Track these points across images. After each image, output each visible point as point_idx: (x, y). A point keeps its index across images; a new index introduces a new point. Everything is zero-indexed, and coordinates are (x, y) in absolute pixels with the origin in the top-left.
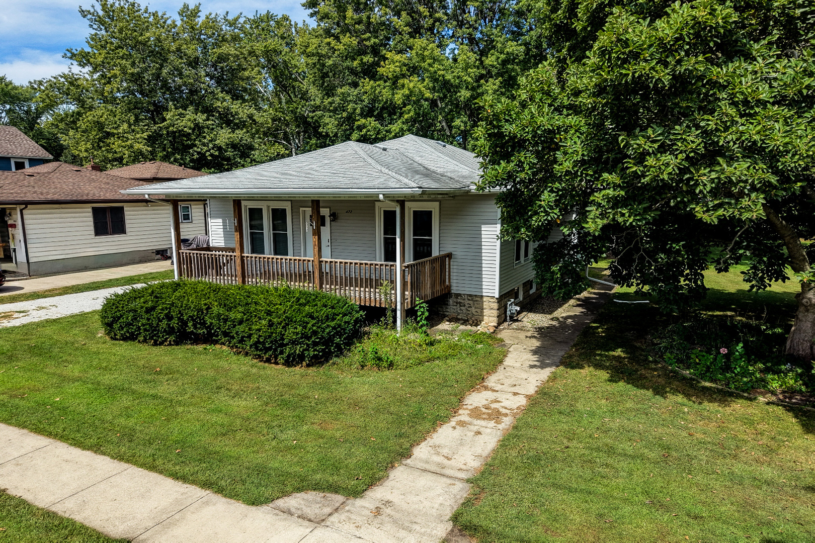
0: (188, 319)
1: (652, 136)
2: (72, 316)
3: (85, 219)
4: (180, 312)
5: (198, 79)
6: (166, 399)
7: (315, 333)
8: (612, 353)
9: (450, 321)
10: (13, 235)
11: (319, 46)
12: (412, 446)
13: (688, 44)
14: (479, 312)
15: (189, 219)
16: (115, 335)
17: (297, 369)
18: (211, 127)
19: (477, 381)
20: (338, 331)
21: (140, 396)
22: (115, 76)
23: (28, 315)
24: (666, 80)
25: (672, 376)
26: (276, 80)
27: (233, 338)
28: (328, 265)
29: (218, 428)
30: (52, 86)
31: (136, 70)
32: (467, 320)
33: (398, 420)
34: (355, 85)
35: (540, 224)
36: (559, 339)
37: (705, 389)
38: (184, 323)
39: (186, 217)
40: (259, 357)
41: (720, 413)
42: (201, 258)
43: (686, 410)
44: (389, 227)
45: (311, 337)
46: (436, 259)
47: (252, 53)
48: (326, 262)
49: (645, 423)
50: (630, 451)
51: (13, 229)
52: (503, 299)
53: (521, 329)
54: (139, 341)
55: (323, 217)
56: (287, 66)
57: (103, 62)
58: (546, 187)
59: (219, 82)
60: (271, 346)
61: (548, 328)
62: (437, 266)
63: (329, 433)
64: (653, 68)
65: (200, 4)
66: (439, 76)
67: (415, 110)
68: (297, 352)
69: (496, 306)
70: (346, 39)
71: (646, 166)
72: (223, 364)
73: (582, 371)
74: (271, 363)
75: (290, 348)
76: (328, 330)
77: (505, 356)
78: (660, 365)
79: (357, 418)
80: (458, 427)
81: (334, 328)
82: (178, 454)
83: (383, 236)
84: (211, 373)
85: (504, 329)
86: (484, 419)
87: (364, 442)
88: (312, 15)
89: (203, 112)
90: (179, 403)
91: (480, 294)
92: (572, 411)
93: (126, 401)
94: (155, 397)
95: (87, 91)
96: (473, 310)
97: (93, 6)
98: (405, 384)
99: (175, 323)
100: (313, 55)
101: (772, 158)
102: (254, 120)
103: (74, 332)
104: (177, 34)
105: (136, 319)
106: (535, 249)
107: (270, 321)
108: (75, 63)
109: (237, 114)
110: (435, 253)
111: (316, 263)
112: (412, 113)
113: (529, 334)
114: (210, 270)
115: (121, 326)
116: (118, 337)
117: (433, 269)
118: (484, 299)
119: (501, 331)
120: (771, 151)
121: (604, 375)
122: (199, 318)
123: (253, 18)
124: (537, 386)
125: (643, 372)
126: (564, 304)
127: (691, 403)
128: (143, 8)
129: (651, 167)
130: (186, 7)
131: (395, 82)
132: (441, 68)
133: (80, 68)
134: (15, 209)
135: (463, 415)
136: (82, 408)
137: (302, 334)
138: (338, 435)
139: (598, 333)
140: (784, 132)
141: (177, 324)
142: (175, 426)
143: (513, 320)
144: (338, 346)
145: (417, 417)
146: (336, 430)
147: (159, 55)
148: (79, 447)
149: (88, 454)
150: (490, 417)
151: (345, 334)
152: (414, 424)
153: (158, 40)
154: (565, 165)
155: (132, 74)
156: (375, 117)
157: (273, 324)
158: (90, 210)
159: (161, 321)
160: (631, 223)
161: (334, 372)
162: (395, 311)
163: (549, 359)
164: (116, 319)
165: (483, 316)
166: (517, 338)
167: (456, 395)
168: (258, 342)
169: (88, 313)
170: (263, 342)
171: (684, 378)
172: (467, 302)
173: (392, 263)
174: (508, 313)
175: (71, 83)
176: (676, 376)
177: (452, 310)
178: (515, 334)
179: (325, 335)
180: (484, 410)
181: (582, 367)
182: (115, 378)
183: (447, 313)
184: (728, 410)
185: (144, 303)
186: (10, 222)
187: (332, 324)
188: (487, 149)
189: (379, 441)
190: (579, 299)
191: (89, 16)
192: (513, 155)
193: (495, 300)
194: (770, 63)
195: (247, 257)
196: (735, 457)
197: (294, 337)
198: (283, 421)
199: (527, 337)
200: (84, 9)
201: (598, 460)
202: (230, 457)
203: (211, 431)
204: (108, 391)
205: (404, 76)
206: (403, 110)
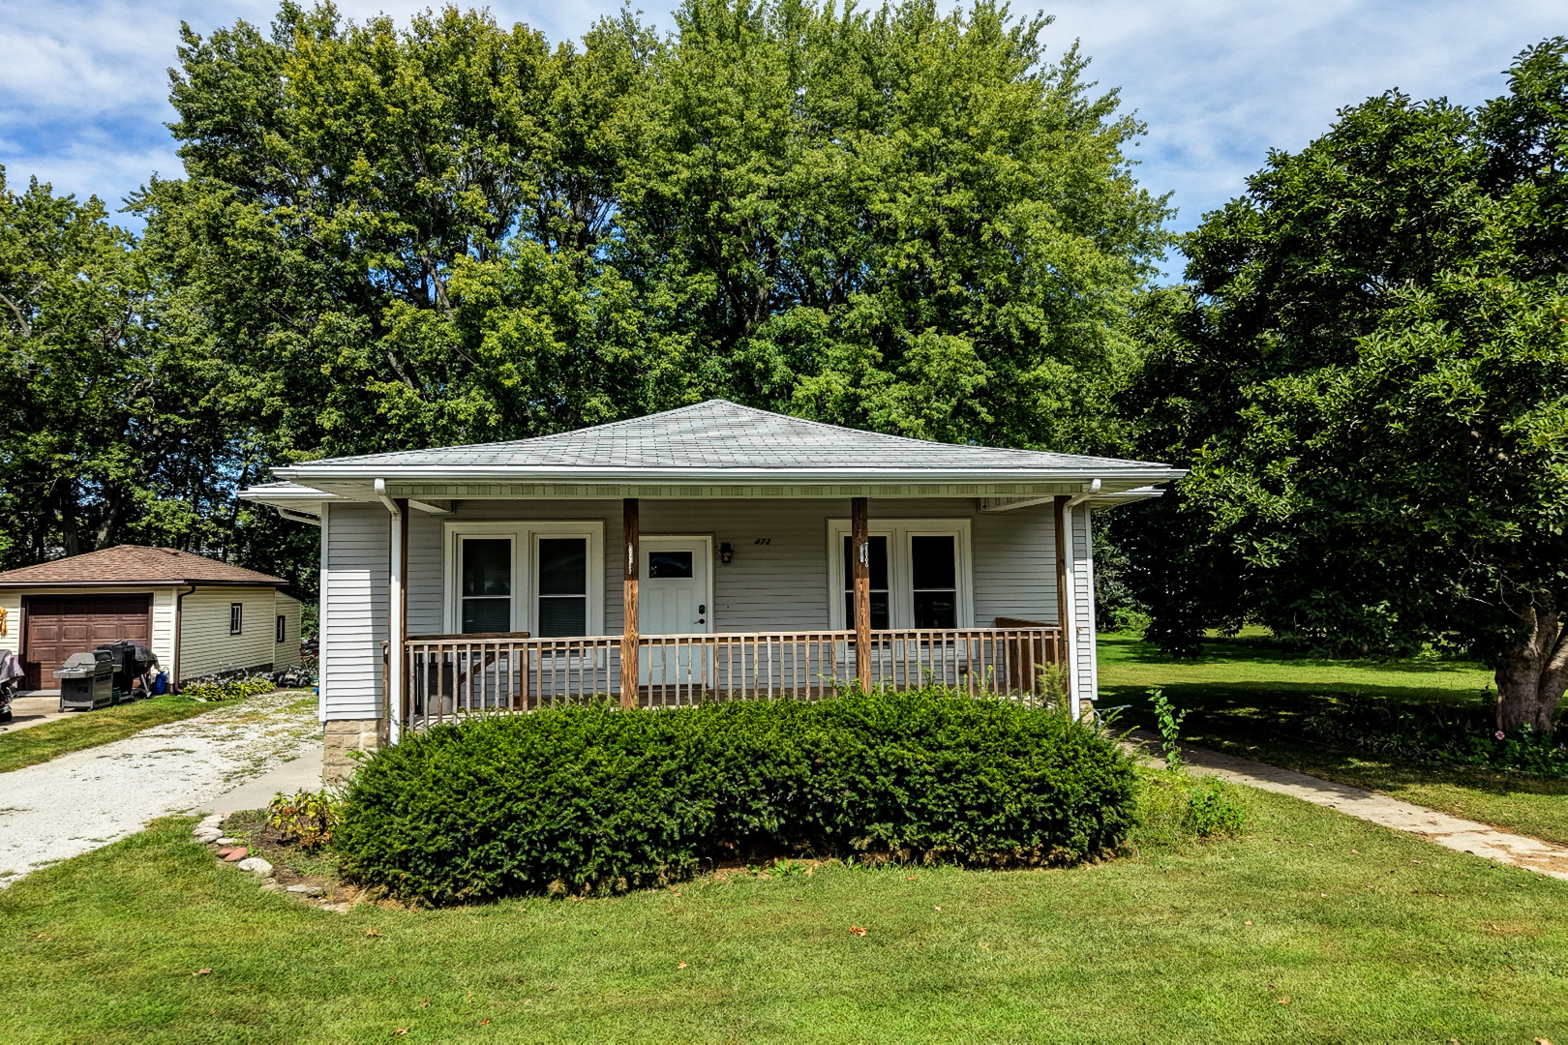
205: (491, 304)
206: (501, 368)
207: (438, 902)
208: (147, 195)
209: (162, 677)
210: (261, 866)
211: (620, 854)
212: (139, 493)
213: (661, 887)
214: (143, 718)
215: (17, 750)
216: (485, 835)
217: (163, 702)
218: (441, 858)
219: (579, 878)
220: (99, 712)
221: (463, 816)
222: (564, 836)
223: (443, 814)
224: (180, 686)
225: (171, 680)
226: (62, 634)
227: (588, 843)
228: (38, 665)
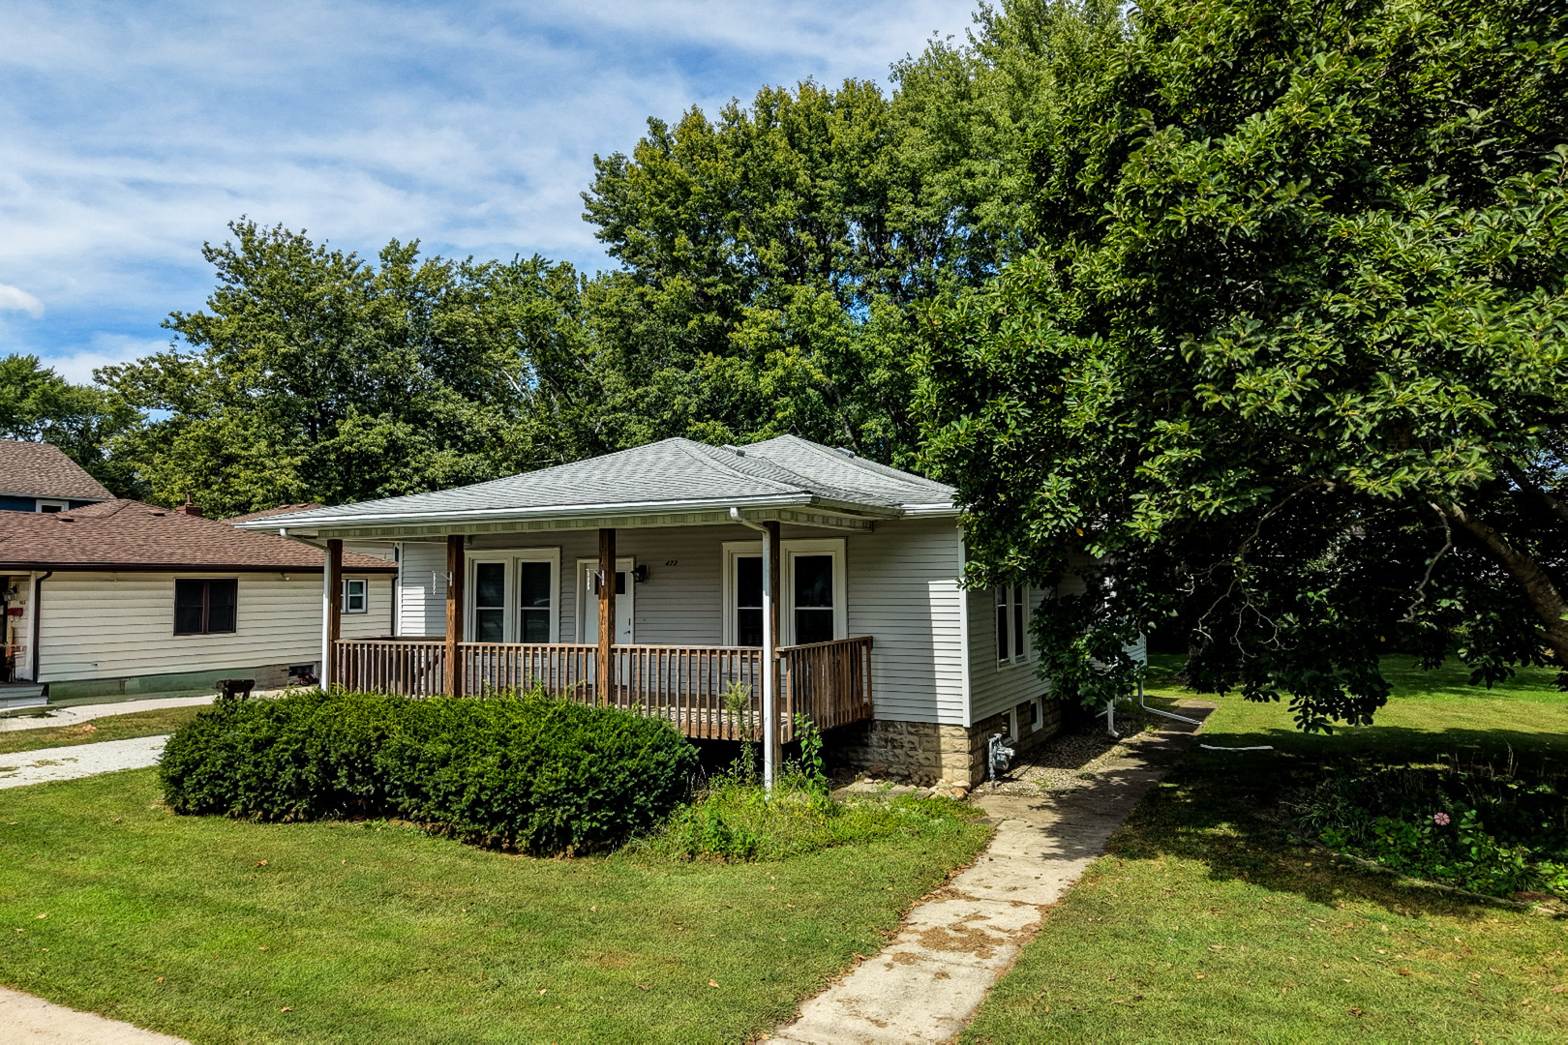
0: (338, 763)
1: (1242, 335)
2: (105, 775)
3: (159, 599)
4: (324, 747)
5: (405, 366)
6: (272, 916)
7: (594, 781)
8: (1209, 831)
9: (874, 776)
10: (14, 629)
11: (624, 300)
12: (799, 1000)
13: (1282, 167)
14: (933, 759)
15: (360, 607)
16: (186, 802)
17: (557, 863)
18: (419, 446)
19: (935, 882)
20: (644, 781)
21: (219, 909)
22: (254, 359)
23: (14, 776)
24: (1250, 229)
25: (1344, 870)
26: (545, 371)
27: (426, 798)
28: (627, 657)
29: (379, 968)
30: (135, 375)
31: (294, 349)
32: (909, 776)
33: (768, 948)
34: (687, 366)
35: (1046, 535)
36: (1098, 811)
37: (1414, 891)
38: (328, 771)
39: (356, 603)
40: (477, 839)
41: (1458, 933)
42: (376, 652)
43: (1384, 928)
44: (750, 592)
45: (586, 790)
46: (842, 645)
47: (503, 321)
48: (624, 650)
49: (1301, 953)
50: (1277, 1004)
51: (17, 618)
52: (980, 730)
53: (1020, 794)
54: (232, 814)
55: (621, 577)
56: (566, 345)
57: (234, 335)
58: (1050, 469)
59: (439, 371)
60: (504, 810)
61: (1073, 791)
62: (845, 661)
63: (618, 975)
64: (1221, 207)
65: (418, 241)
66: (840, 345)
67: (796, 405)
68: (556, 822)
69: (965, 744)
70: (676, 283)
71: (1238, 390)
72: (404, 852)
73: (1152, 862)
74: (502, 851)
75: (542, 814)
76: (621, 777)
77: (991, 839)
78: (1313, 851)
79: (682, 948)
80: (897, 964)
81: (634, 774)
82: (285, 1015)
83: (736, 608)
84: (377, 868)
85: (983, 794)
86: (953, 950)
87: (697, 992)
88: (613, 252)
89: (407, 421)
90: (301, 922)
91: (932, 720)
92: (1142, 932)
93: (187, 918)
94: (250, 911)
95: (198, 385)
96: (920, 755)
97: (228, 245)
98: (782, 885)
99: (310, 772)
100: (612, 314)
101: (1476, 372)
102: (500, 439)
103: (103, 802)
104: (372, 289)
105: (231, 765)
106: (1036, 611)
107: (504, 756)
108: (183, 336)
109: (470, 423)
110: (840, 633)
111: (604, 652)
112: (791, 410)
113: (1038, 802)
114: (393, 683)
115: (199, 781)
116: (189, 807)
117: (836, 667)
118: (943, 731)
119: (978, 797)
120: (1472, 360)
121: (1198, 867)
122: (360, 757)
123: (509, 266)
124: (1061, 890)
125: (1282, 863)
126: (1100, 753)
127: (1394, 916)
128: (316, 248)
129: (1248, 391)
130: (395, 244)
131: (759, 360)
132: (842, 330)
133: (190, 346)
134: (26, 578)
135: (908, 943)
136: (91, 932)
137: (569, 782)
138: (638, 977)
139: (1178, 798)
140: (1490, 324)
141: (316, 774)
142: (285, 963)
143: (1001, 775)
144: (642, 812)
145: (810, 944)
146: (632, 969)
147: (339, 323)
148: (70, 1005)
149: (89, 1019)
150: (965, 946)
151: (657, 788)
152: (802, 958)
153: (339, 299)
154: (1081, 415)
155: (285, 356)
156: (723, 420)
157: (510, 762)
158: (173, 584)
159: (283, 769)
160: (1217, 509)
161: (633, 866)
162: (759, 747)
163: (1081, 843)
164: (189, 769)
165: (941, 767)
166: (1012, 808)
167: (890, 906)
168: (477, 802)
169: (136, 771)
170: (488, 801)
171: (1369, 873)
172: (906, 738)
173: (753, 648)
174: (991, 759)
175: (171, 373)
176: (1351, 869)
177: (877, 757)
178: (1006, 803)
179: (615, 787)
180: (952, 933)
181: (1152, 856)
182: (171, 879)
183: (868, 764)
184: (1476, 928)
185: (253, 731)
186: (13, 605)
187: (632, 764)
188: (933, 400)
189: (727, 988)
190: (1131, 746)
191: (220, 259)
192: (983, 405)
193: (963, 732)
194: (1445, 217)
195: (468, 648)
196: (1511, 1016)
197: (552, 788)
198: (519, 954)
199: (1031, 807)
200: (211, 247)
201: (1210, 1022)
202: (399, 1020)
203: (362, 971)
204: (153, 900)
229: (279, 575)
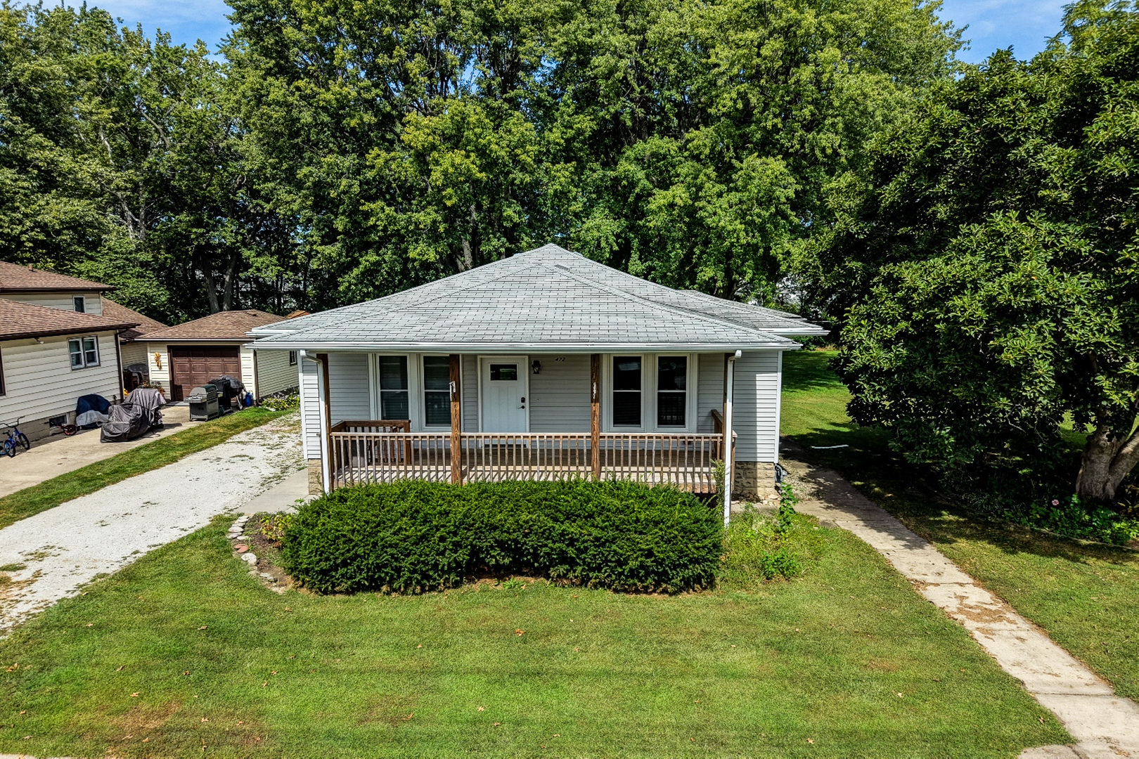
8: (945, 518)
15: (94, 360)
23: (41, 573)
53: (799, 499)
61: (819, 493)
69: (773, 473)
73: (960, 544)
80: (989, 636)
83: (612, 391)
91: (753, 460)
96: (744, 480)
111: (596, 439)
113: (820, 504)
118: (758, 466)
121: (989, 546)
124: (960, 571)
125: (1014, 536)
135: (965, 620)
163: (903, 534)
165: (757, 487)
166: (818, 511)
178: (806, 506)
180: (972, 611)
181: (954, 540)
199: (824, 508)
205: (434, 147)
206: (444, 193)
207: (325, 592)
208: (231, 40)
209: (248, 395)
210: (251, 558)
211: (415, 575)
212: (246, 253)
213: (440, 591)
214: (236, 426)
215: (161, 453)
216: (345, 564)
217: (249, 413)
218: (324, 572)
219: (395, 585)
220: (211, 422)
221: (332, 554)
222: (385, 566)
223: (322, 552)
224: (260, 400)
225: (254, 398)
226: (192, 369)
227: (398, 570)
228: (180, 387)
229: (33, 340)
